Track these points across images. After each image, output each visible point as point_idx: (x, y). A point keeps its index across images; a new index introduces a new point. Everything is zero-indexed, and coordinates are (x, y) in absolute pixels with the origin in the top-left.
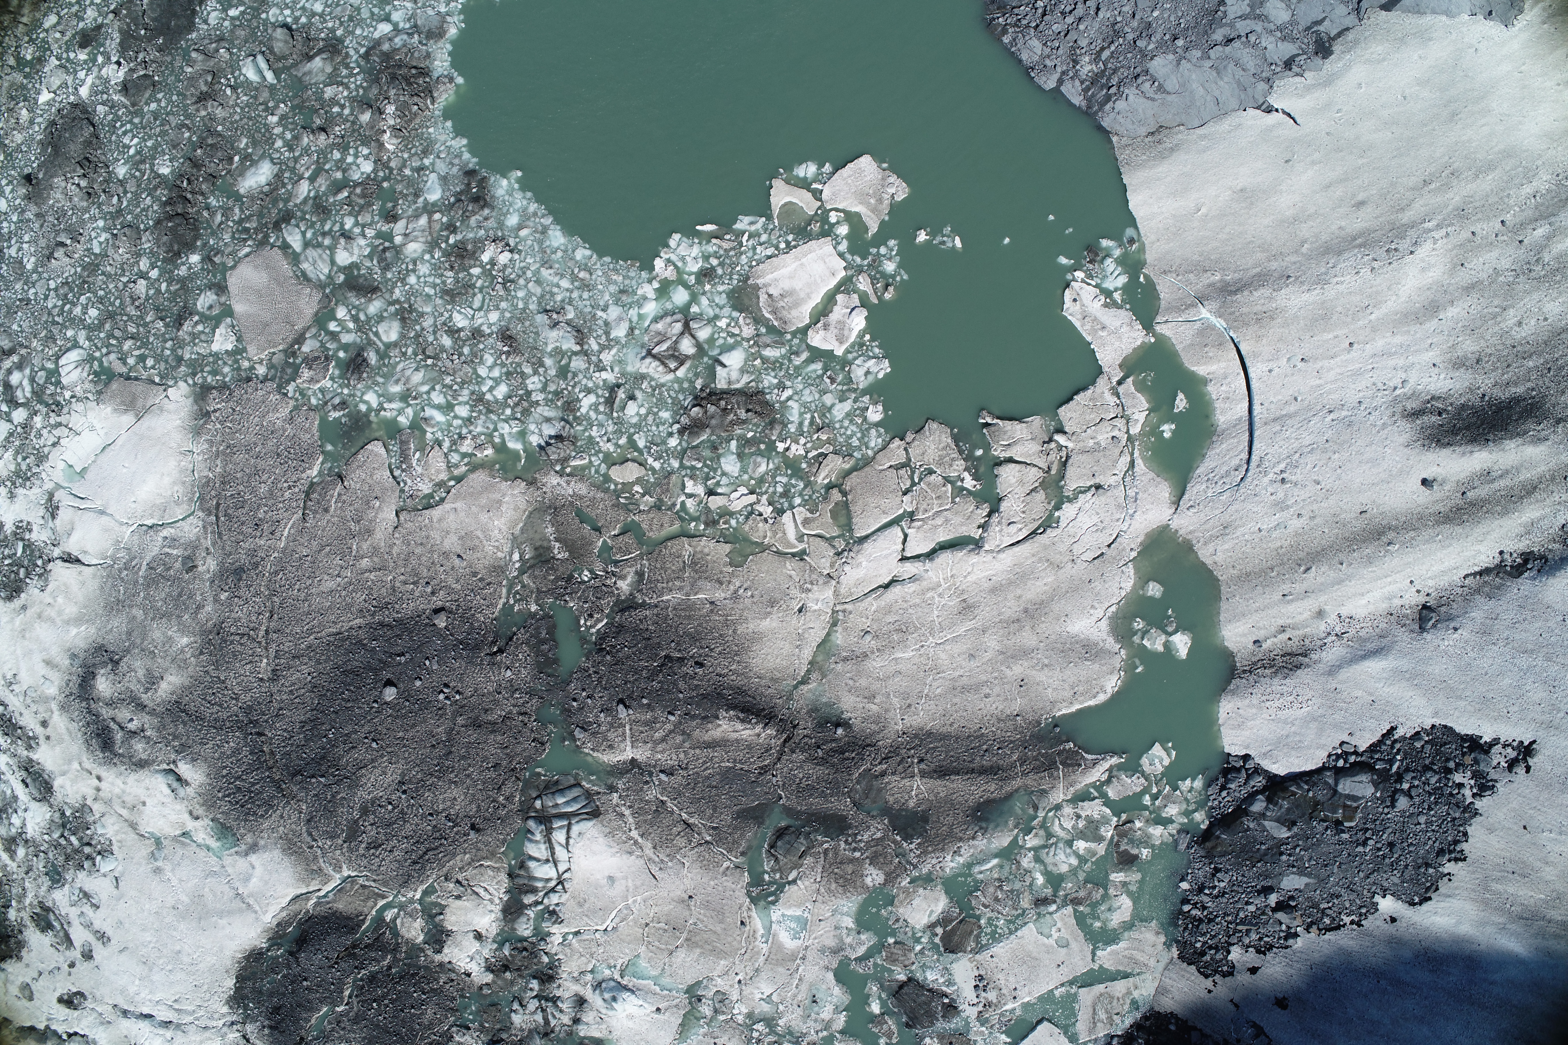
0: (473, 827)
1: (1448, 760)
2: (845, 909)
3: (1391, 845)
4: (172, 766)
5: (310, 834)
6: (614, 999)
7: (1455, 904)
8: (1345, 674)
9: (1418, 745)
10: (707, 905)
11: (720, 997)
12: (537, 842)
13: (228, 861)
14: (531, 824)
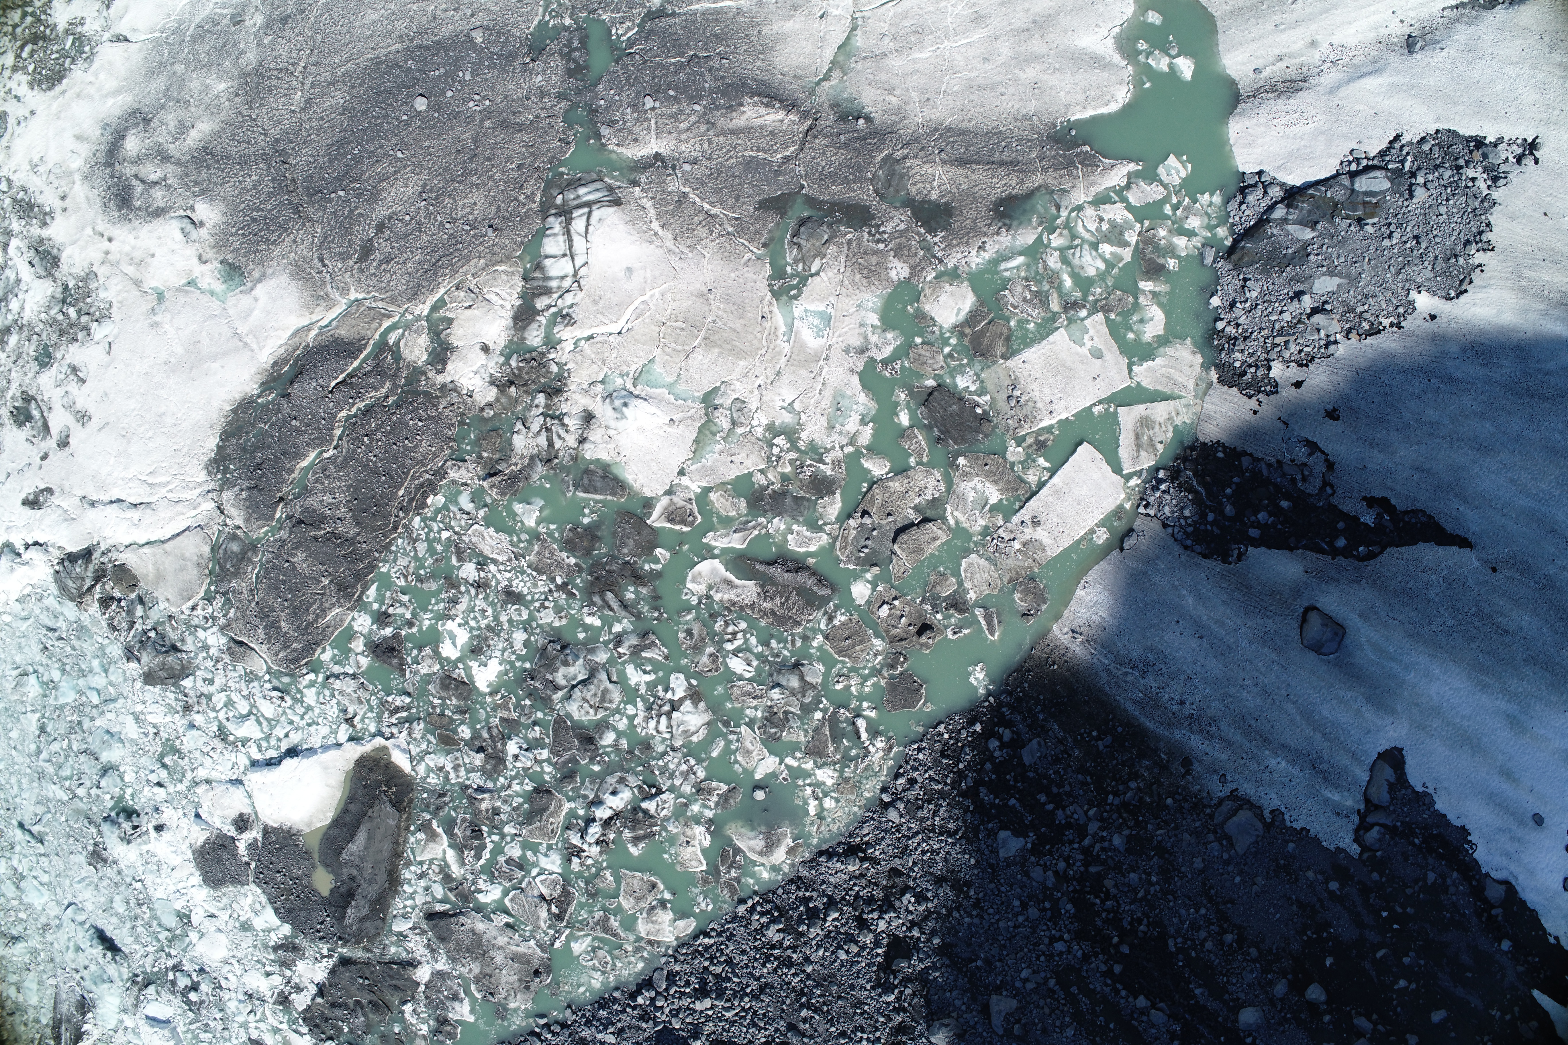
0: (491, 226)
1: (1457, 159)
2: (870, 304)
3: (1416, 237)
4: (188, 213)
5: (321, 260)
6: (625, 405)
7: (1493, 293)
8: (1344, 92)
9: (1426, 147)
10: (727, 298)
11: (739, 405)
12: (555, 235)
13: (231, 301)
14: (551, 219)
